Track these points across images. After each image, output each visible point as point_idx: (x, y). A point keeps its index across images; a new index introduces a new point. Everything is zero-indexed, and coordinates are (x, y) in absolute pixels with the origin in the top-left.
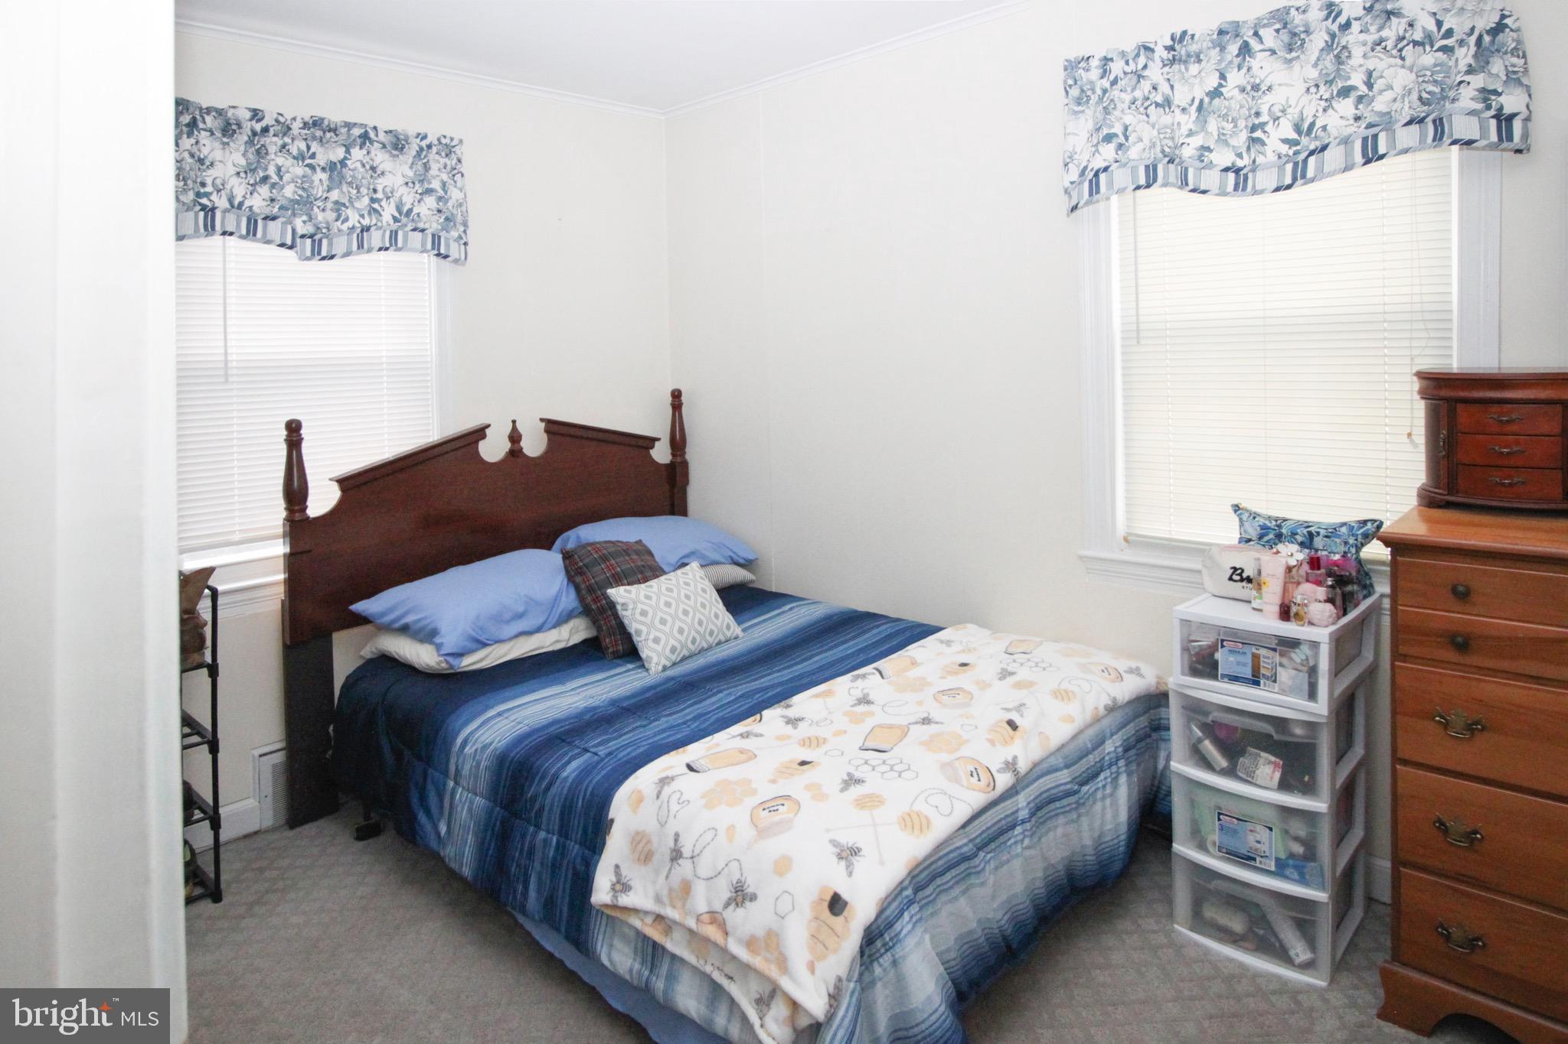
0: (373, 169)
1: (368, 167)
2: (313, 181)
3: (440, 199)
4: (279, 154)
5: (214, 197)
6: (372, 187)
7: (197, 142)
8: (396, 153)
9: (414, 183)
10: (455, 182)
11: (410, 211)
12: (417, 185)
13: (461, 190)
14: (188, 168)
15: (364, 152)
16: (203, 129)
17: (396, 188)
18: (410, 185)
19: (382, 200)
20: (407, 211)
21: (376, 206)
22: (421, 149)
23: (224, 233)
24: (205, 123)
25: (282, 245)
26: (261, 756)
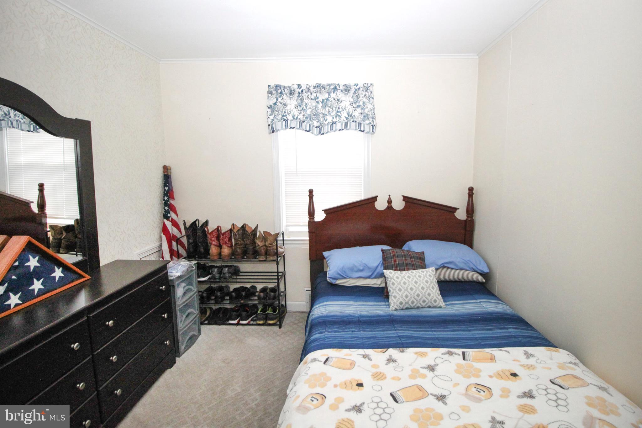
0: (338, 100)
1: (336, 100)
2: (318, 107)
3: (362, 109)
4: (307, 99)
5: (287, 116)
6: (337, 107)
7: (283, 99)
8: (347, 93)
9: (353, 104)
10: (370, 101)
11: (352, 114)
12: (354, 104)
13: (372, 104)
14: (279, 108)
15: (335, 94)
16: (285, 94)
17: (347, 106)
18: (352, 104)
19: (341, 111)
20: (351, 115)
21: (339, 114)
22: (356, 90)
23: (291, 128)
24: (285, 92)
25: (306, 131)
26: (306, 290)
